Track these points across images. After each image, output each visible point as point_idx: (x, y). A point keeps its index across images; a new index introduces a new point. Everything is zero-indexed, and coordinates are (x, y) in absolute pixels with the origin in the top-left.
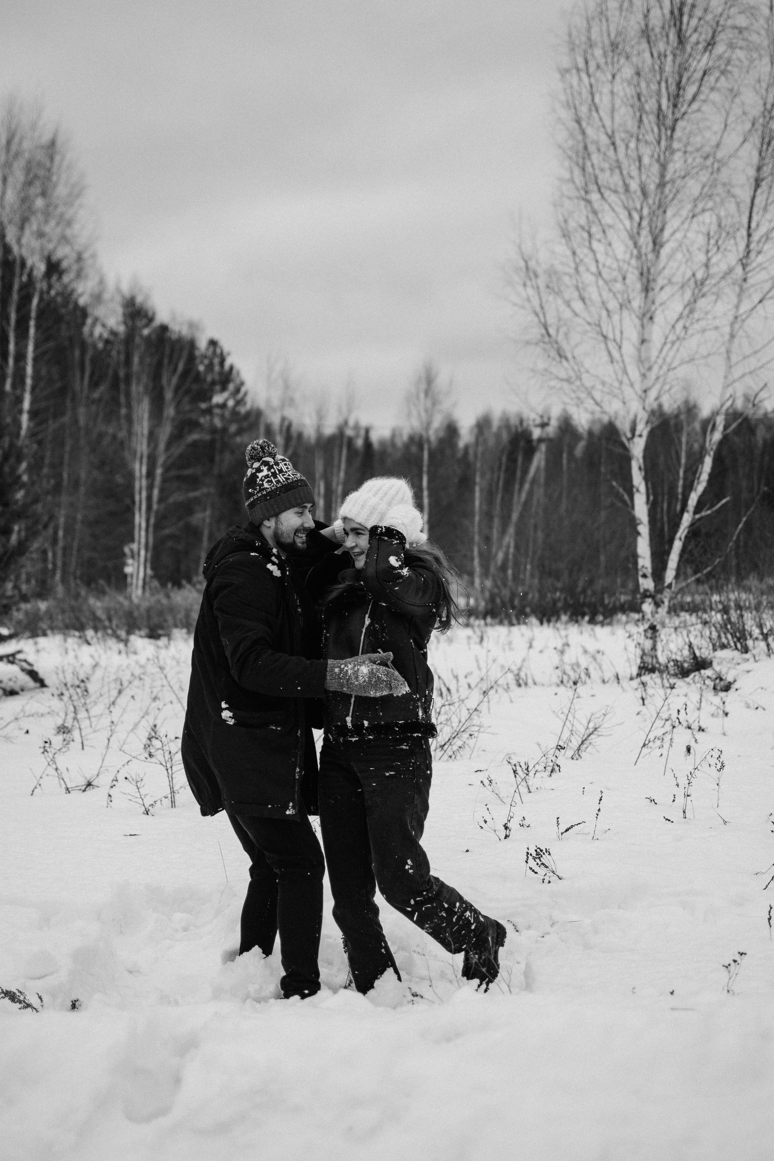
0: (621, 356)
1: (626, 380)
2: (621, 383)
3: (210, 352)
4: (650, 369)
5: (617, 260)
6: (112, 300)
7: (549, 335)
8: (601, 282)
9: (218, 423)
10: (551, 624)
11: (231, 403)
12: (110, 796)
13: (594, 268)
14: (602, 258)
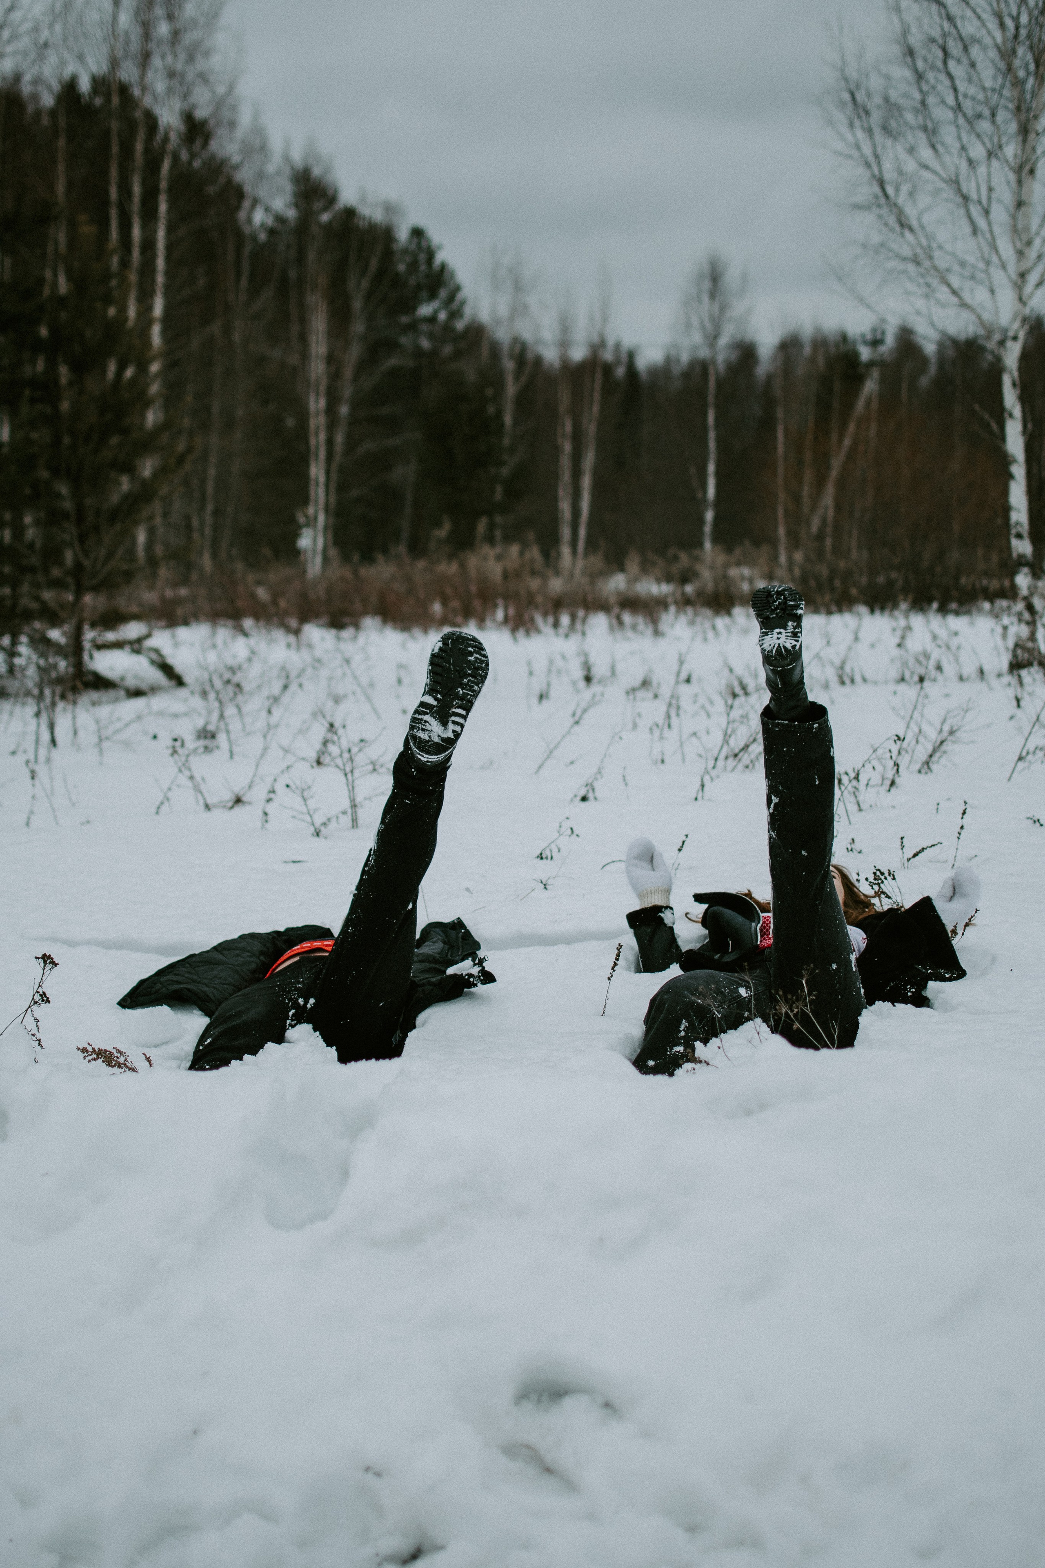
0: (990, 225)
1: (995, 259)
2: (988, 263)
3: (413, 246)
4: (1029, 243)
5: (984, 89)
6: (279, 173)
7: (886, 196)
8: (961, 121)
9: (425, 344)
10: (885, 613)
11: (442, 316)
12: (266, 814)
13: (951, 100)
14: (962, 86)
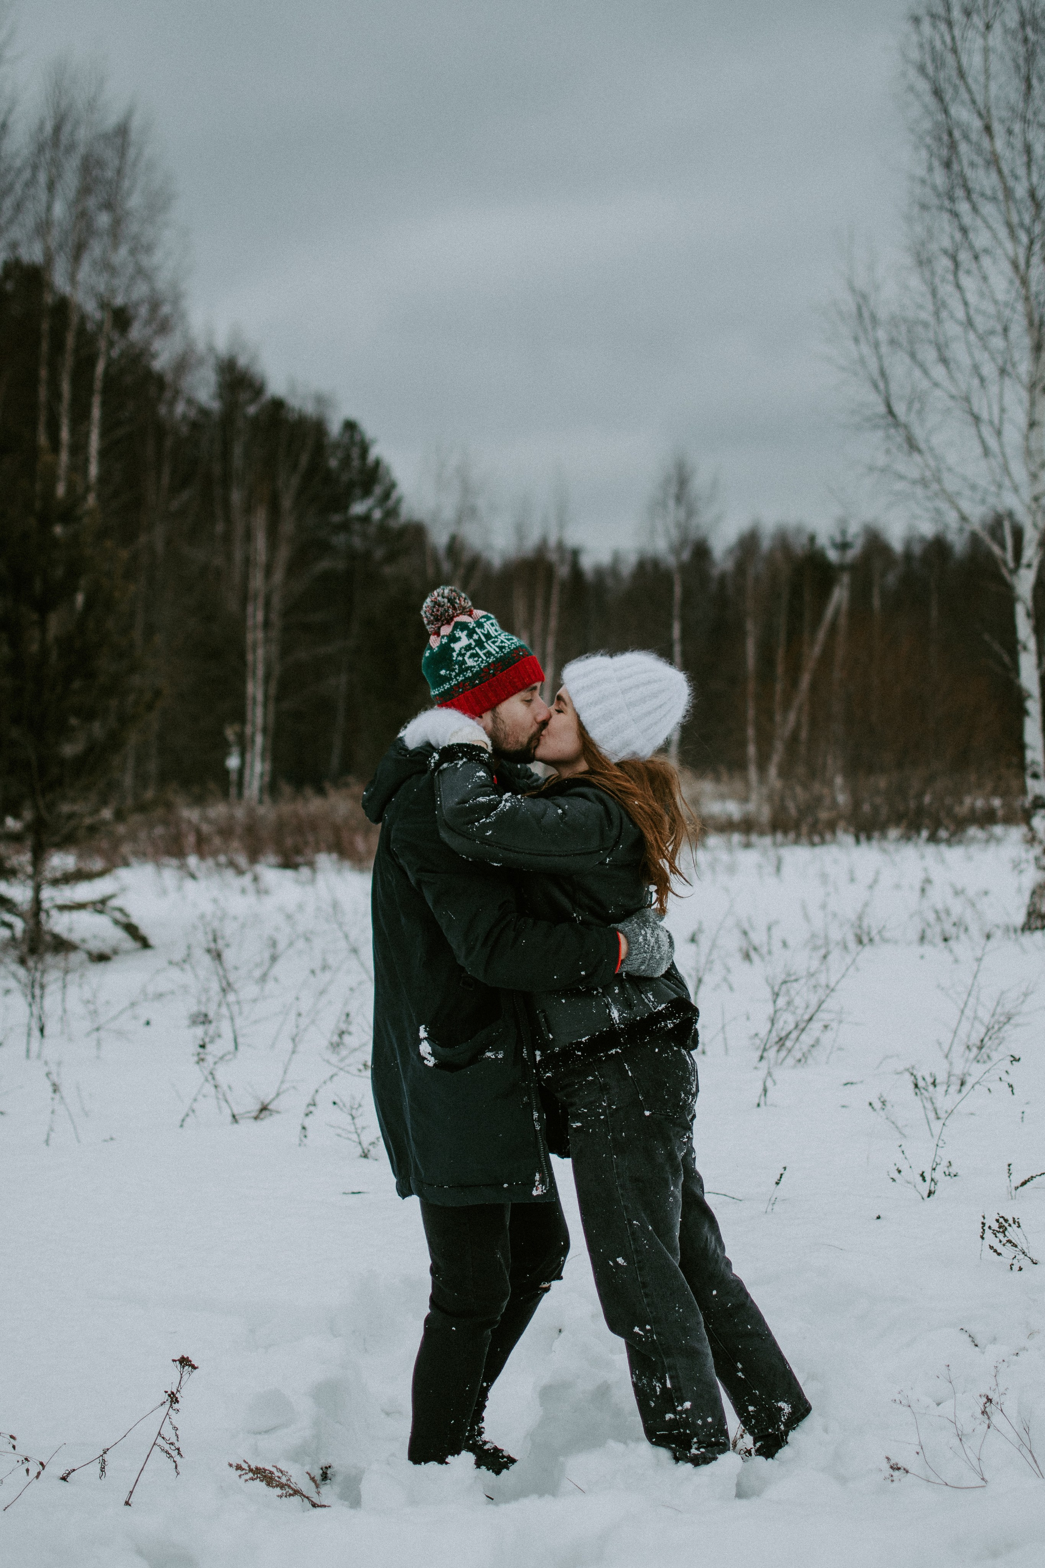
0: (1001, 445)
1: (1007, 483)
2: (1000, 486)
3: (346, 440)
5: (996, 302)
6: (199, 361)
7: (892, 415)
8: (972, 337)
9: (357, 542)
10: (874, 843)
11: (377, 515)
12: (304, 1128)
13: (960, 314)
14: (972, 298)
